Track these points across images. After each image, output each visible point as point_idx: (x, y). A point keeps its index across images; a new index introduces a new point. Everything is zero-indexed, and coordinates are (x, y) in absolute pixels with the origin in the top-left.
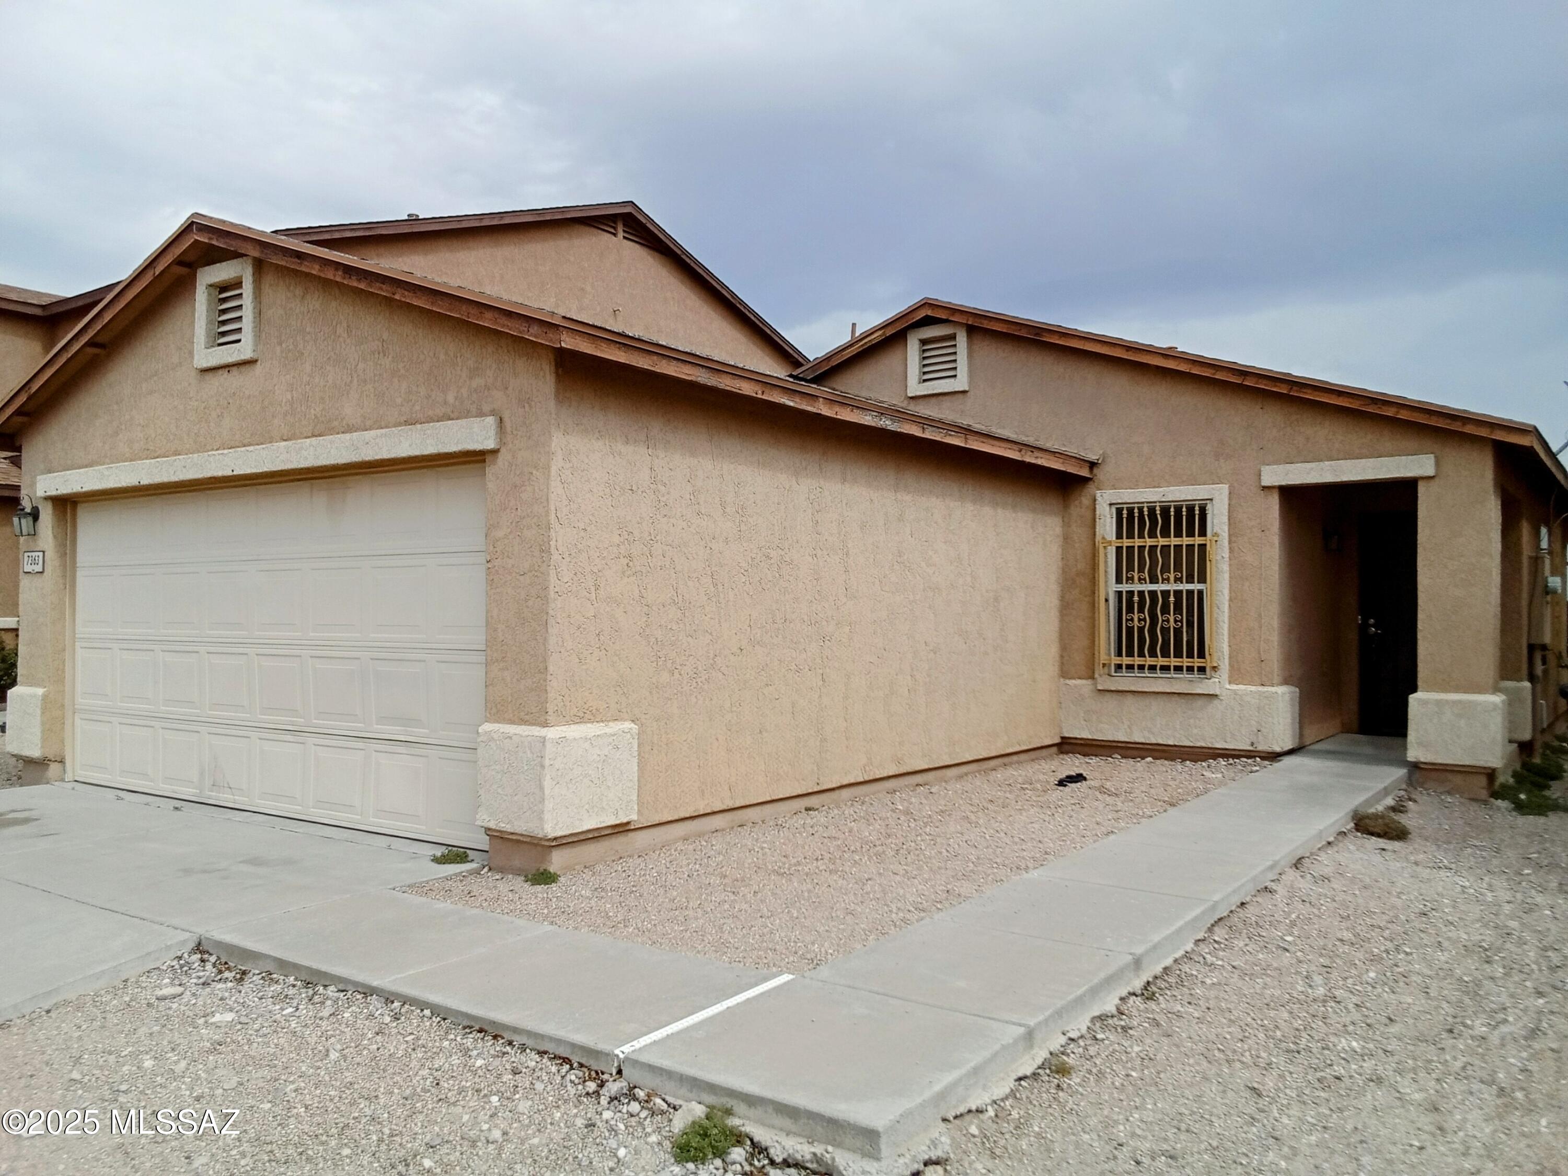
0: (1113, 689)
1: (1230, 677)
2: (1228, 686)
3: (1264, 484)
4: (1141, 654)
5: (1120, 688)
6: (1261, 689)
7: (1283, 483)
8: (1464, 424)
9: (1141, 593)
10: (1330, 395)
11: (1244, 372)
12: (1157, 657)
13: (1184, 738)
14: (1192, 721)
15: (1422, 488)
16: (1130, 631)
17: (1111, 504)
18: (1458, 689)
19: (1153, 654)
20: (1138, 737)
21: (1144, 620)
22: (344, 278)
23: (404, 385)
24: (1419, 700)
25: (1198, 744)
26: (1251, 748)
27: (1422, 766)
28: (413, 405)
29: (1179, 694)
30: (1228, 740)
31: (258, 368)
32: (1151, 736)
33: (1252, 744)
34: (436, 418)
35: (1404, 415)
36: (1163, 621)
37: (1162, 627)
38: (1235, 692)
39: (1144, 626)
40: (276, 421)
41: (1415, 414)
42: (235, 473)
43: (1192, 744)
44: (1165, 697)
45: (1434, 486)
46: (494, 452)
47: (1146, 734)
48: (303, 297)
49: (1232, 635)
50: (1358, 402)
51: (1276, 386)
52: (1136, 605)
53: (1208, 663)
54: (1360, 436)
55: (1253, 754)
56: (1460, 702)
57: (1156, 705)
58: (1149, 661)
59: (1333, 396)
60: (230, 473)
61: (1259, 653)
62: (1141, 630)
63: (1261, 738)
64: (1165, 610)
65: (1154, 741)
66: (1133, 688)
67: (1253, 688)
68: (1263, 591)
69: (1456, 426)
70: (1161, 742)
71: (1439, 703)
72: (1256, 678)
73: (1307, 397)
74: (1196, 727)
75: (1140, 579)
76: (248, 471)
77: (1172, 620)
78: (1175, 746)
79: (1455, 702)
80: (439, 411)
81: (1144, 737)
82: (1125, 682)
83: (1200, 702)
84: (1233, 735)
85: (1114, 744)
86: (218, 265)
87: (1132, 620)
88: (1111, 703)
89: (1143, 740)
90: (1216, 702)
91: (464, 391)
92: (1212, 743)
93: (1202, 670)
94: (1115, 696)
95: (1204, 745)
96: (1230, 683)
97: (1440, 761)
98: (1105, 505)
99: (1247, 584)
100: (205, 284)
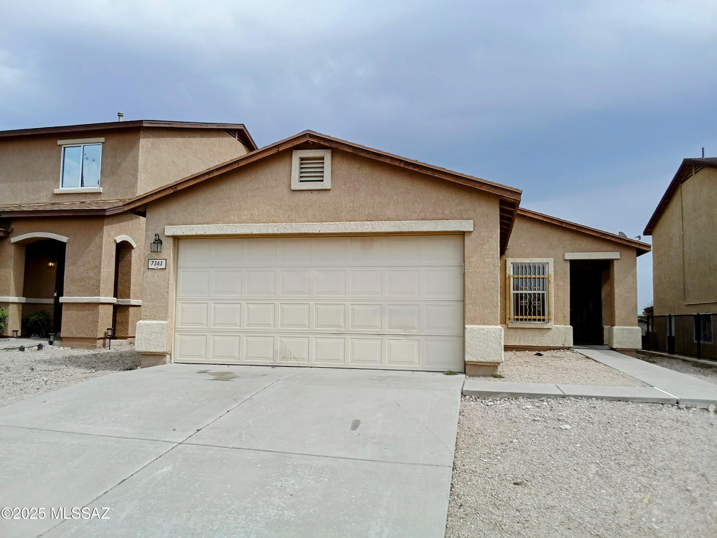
0: (514, 327)
1: (554, 322)
2: (554, 325)
3: (565, 259)
4: (526, 315)
5: (517, 327)
6: (565, 326)
7: (572, 259)
8: (632, 243)
9: (526, 294)
10: (590, 232)
11: (562, 222)
12: (531, 316)
13: (539, 344)
14: (542, 338)
15: (615, 262)
16: (522, 307)
17: (512, 263)
18: (627, 325)
19: (530, 315)
20: (523, 344)
21: (527, 303)
22: (406, 166)
23: (421, 206)
24: (616, 328)
25: (544, 345)
26: (563, 346)
27: (617, 349)
28: (426, 213)
29: (537, 328)
30: (555, 343)
31: (330, 193)
32: (528, 343)
33: (563, 345)
34: (438, 219)
35: (613, 239)
36: (533, 303)
37: (533, 305)
38: (557, 327)
39: (527, 305)
40: (343, 214)
41: (617, 239)
42: (320, 232)
43: (542, 346)
44: (533, 330)
45: (619, 262)
46: (470, 232)
47: (526, 343)
48: (359, 169)
49: (555, 309)
50: (599, 234)
51: (572, 227)
52: (524, 298)
53: (546, 317)
54: (597, 245)
55: (564, 348)
56: (629, 329)
57: (529, 333)
58: (529, 317)
59: (591, 232)
60: (318, 232)
61: (564, 314)
62: (526, 306)
63: (566, 342)
64: (534, 300)
65: (528, 345)
66: (522, 327)
67: (563, 326)
68: (565, 294)
69: (629, 244)
70: (531, 345)
71: (623, 329)
72: (563, 323)
73: (583, 231)
74: (543, 340)
75: (525, 289)
76: (330, 232)
77: (537, 303)
78: (536, 346)
79: (627, 329)
80: (440, 216)
81: (525, 344)
82: (519, 324)
83: (545, 331)
84: (556, 342)
85: (513, 347)
86: (308, 150)
87: (522, 303)
88: (512, 332)
89: (524, 345)
90: (550, 331)
91: (453, 210)
92: (549, 345)
93: (544, 320)
94: (514, 330)
95: (546, 345)
96: (554, 324)
97: (623, 348)
98: (510, 263)
99: (559, 291)
100: (298, 157)
